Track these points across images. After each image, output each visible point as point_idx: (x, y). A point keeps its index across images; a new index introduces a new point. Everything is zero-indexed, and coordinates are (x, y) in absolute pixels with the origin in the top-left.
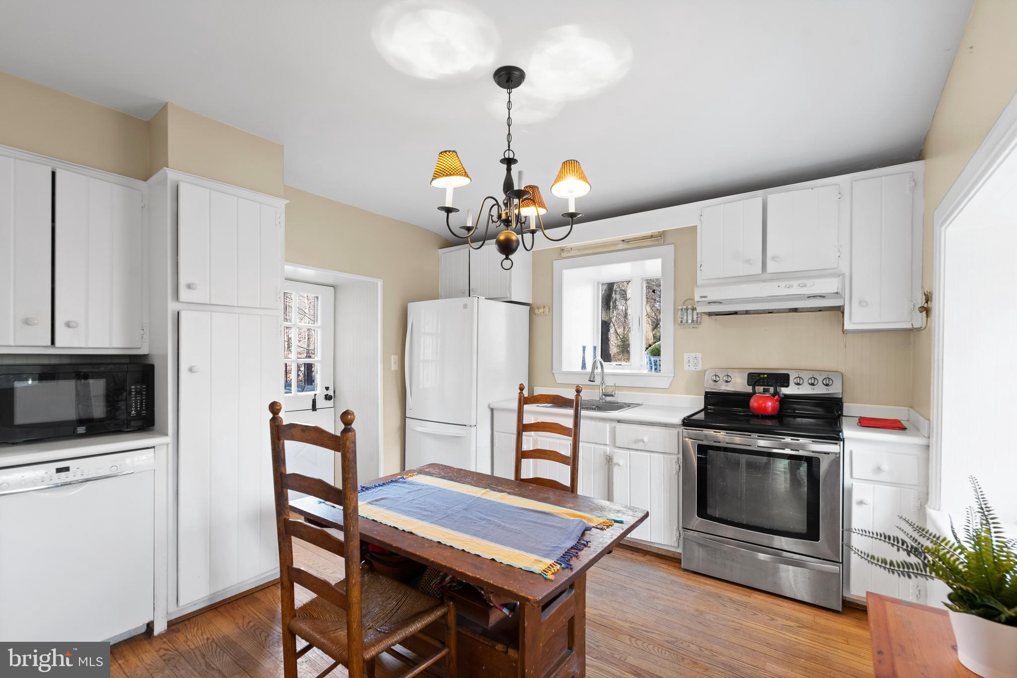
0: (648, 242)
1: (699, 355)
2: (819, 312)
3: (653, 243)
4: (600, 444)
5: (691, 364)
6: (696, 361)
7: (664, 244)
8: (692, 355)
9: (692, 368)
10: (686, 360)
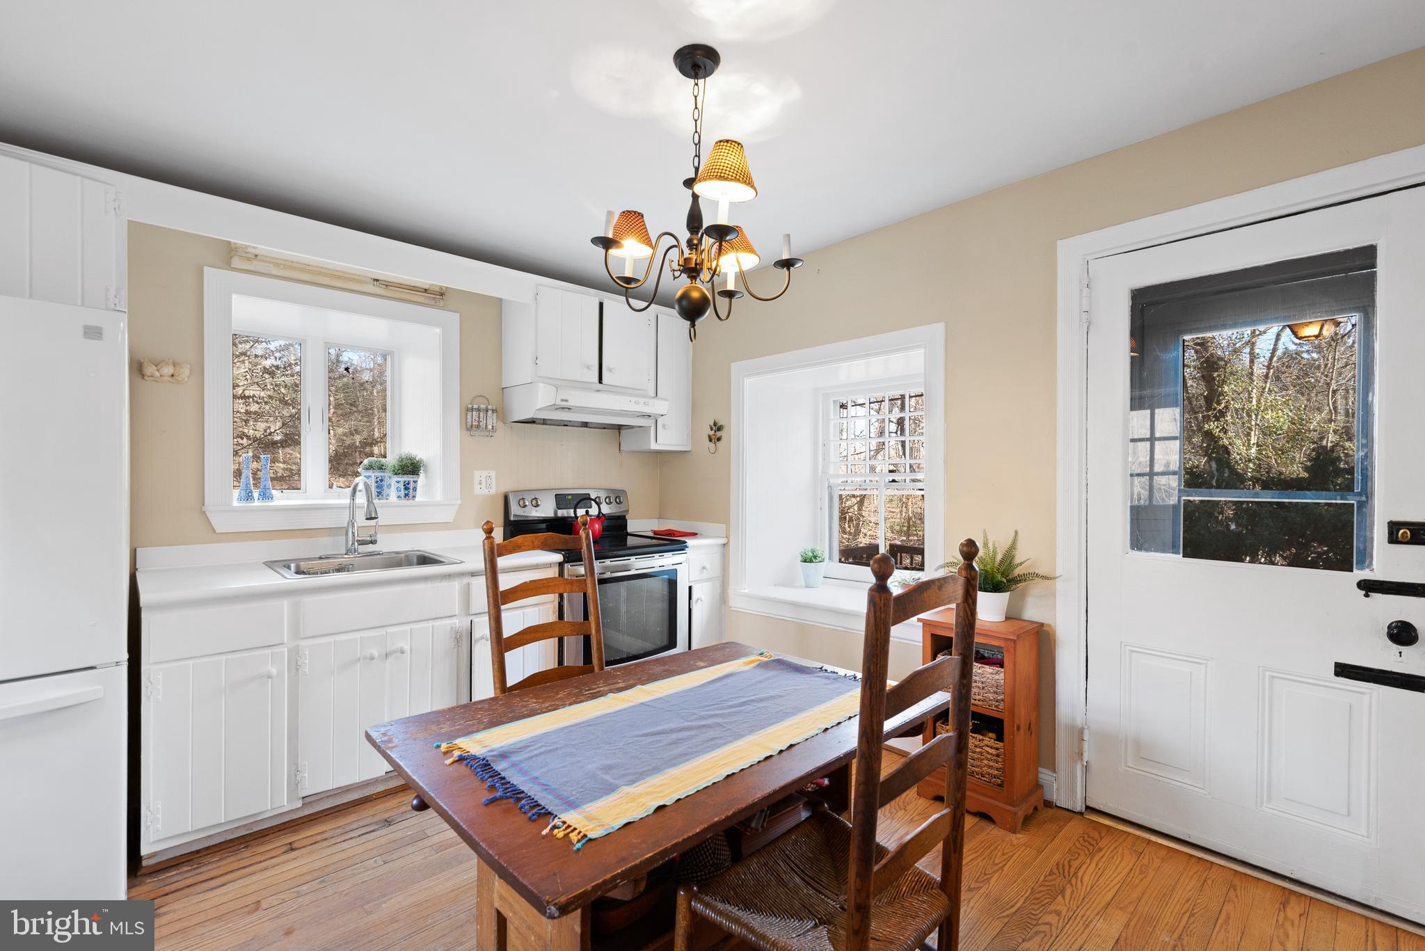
0: (420, 298)
1: (493, 474)
2: (604, 430)
3: (427, 301)
4: (441, 618)
5: (483, 486)
6: (489, 481)
7: (442, 308)
8: (484, 473)
9: (485, 491)
10: (477, 481)
